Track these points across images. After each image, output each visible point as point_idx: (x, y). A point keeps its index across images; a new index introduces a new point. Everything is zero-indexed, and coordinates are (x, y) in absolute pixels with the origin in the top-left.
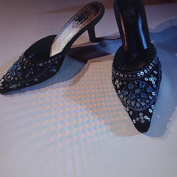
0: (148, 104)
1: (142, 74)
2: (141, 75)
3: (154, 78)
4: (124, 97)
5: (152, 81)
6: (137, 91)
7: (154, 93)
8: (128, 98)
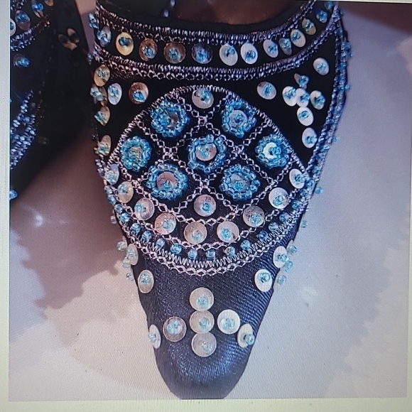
0: (253, 238)
1: (249, 55)
2: (241, 64)
3: (309, 90)
4: (122, 179)
5: (297, 107)
6: (203, 150)
7: (297, 178)
8: (143, 184)
